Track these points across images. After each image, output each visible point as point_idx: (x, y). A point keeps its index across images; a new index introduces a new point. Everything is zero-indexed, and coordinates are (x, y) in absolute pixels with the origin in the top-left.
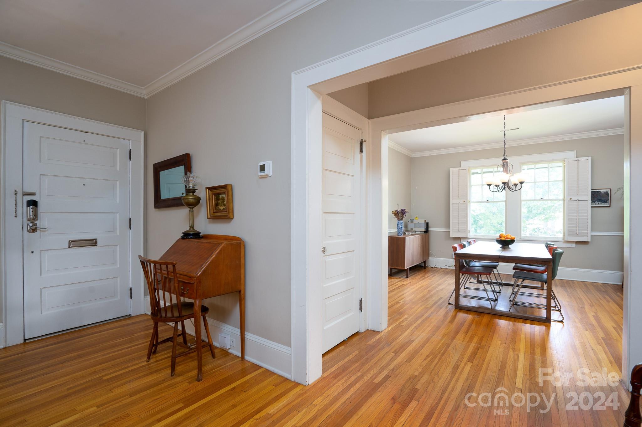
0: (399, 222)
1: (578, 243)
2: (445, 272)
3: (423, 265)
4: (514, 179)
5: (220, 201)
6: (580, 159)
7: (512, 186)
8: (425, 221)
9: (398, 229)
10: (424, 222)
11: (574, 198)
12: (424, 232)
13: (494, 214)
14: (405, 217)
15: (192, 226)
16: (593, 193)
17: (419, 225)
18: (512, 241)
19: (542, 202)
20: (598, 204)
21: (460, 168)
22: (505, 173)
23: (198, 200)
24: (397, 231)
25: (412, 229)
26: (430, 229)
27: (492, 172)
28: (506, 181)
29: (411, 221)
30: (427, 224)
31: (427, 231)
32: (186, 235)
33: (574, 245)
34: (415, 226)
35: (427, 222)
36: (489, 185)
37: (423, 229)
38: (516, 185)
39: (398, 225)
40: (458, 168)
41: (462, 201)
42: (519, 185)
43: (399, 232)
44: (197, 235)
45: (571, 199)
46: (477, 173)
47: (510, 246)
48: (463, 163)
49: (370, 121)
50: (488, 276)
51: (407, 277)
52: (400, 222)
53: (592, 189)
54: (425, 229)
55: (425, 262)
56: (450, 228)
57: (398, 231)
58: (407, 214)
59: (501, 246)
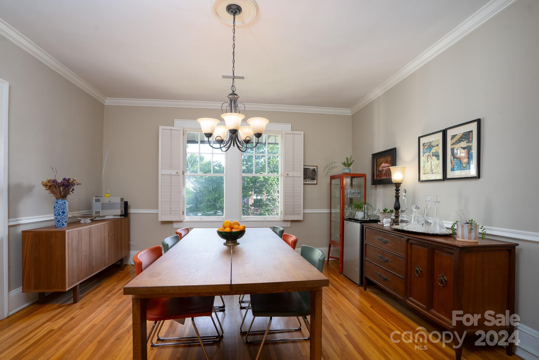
0: (57, 203)
1: (292, 221)
6: (295, 132)
8: (122, 199)
9: (55, 215)
10: (119, 201)
11: (291, 174)
12: (121, 216)
14: (71, 193)
16: (306, 170)
17: (110, 206)
18: (241, 233)
20: (308, 181)
21: (173, 128)
24: (53, 218)
25: (98, 212)
26: (131, 211)
29: (95, 199)
30: (126, 204)
31: (125, 214)
33: (289, 223)
34: (104, 207)
35: (125, 200)
37: (118, 212)
38: (247, 141)
39: (55, 207)
40: (169, 128)
41: (174, 172)
43: (59, 221)
45: (288, 174)
47: (238, 241)
48: (177, 122)
51: (75, 302)
52: (60, 202)
53: (304, 166)
54: (122, 211)
55: (121, 260)
56: (158, 209)
57: (56, 219)
58: (75, 187)
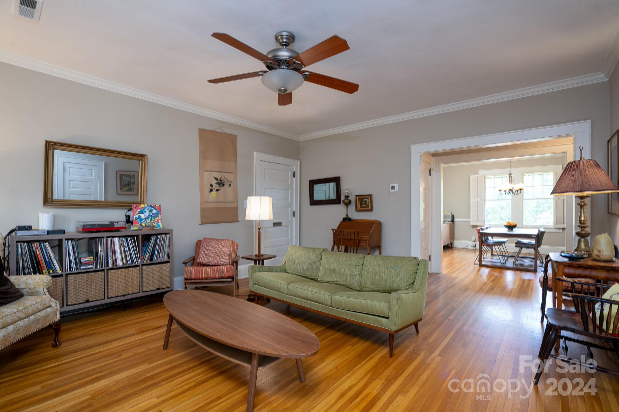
1: (560, 229)
2: (467, 250)
3: (450, 246)
4: (516, 187)
5: (363, 203)
7: (515, 192)
10: (450, 214)
11: (561, 198)
12: (451, 221)
13: (503, 208)
15: (347, 215)
17: (447, 217)
18: (515, 226)
19: (538, 200)
21: (478, 175)
22: (510, 184)
23: (350, 202)
26: (455, 220)
27: (501, 177)
28: (511, 189)
30: (453, 216)
31: (453, 221)
32: (345, 219)
35: (453, 214)
36: (500, 191)
38: (517, 191)
40: (476, 176)
41: (479, 200)
42: (519, 191)
44: (349, 219)
45: (558, 198)
46: (491, 178)
47: (514, 229)
48: (480, 172)
49: (434, 158)
50: (499, 247)
54: (452, 219)
55: (451, 244)
56: (470, 219)
59: (508, 229)
